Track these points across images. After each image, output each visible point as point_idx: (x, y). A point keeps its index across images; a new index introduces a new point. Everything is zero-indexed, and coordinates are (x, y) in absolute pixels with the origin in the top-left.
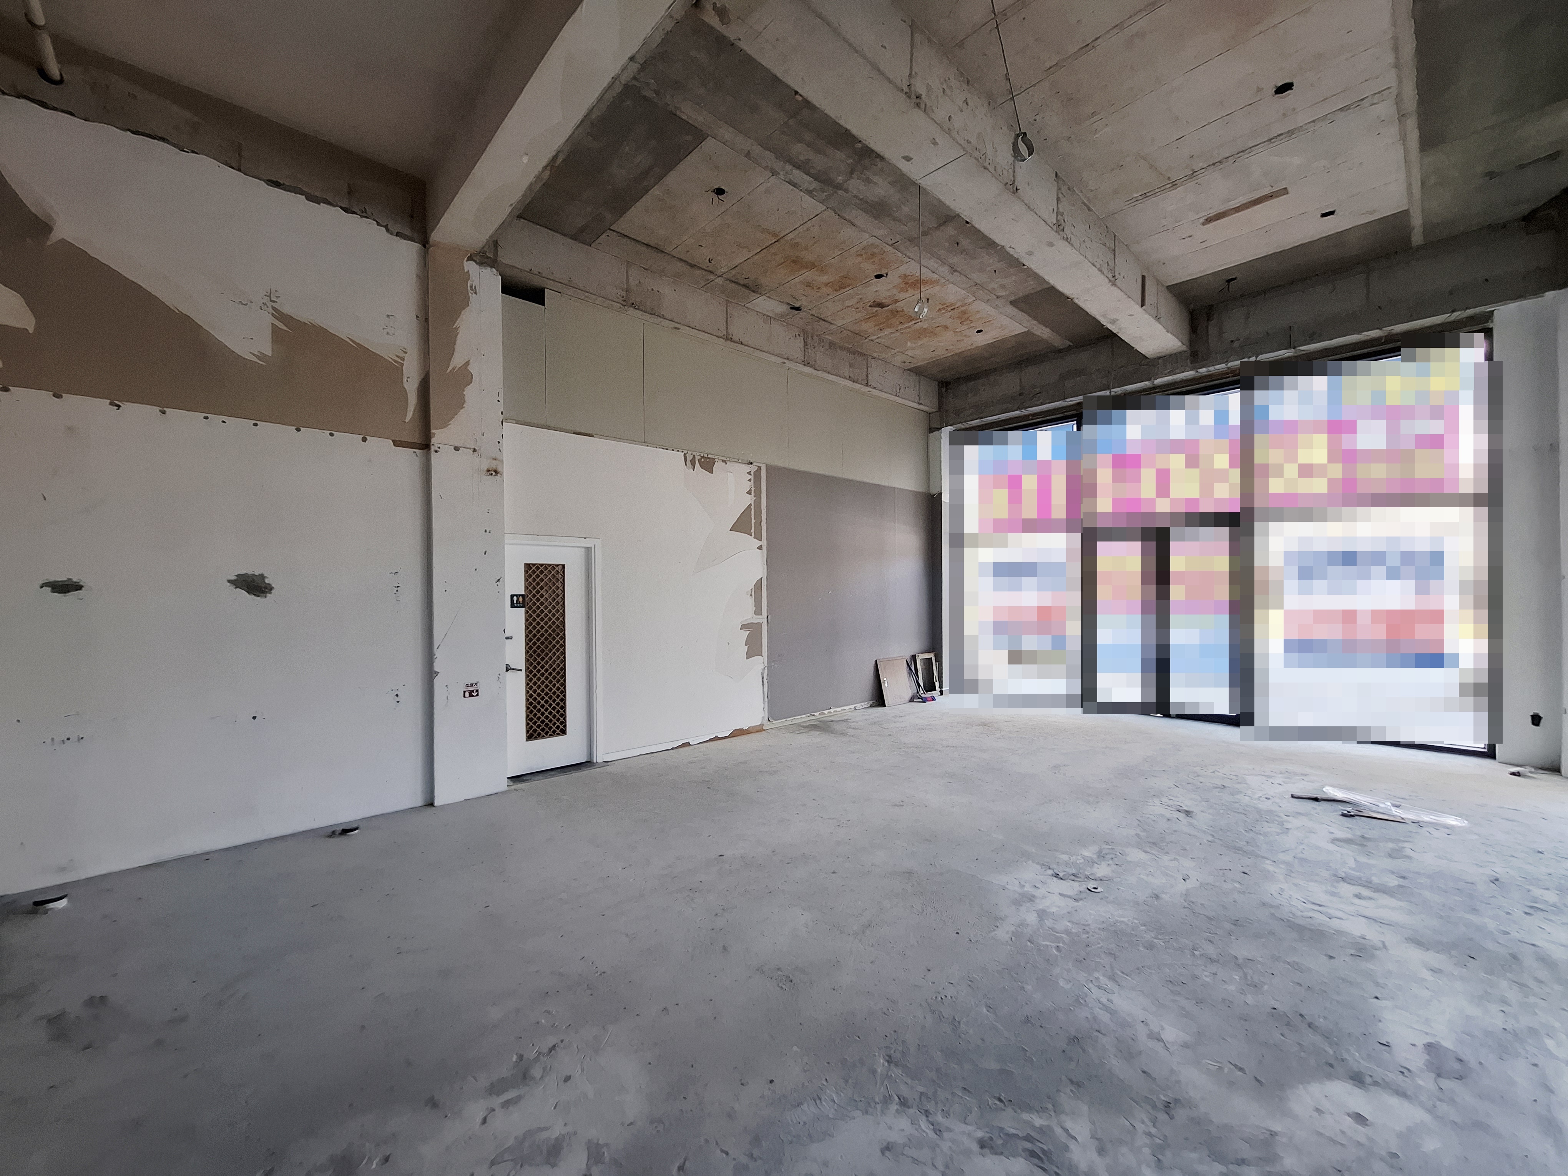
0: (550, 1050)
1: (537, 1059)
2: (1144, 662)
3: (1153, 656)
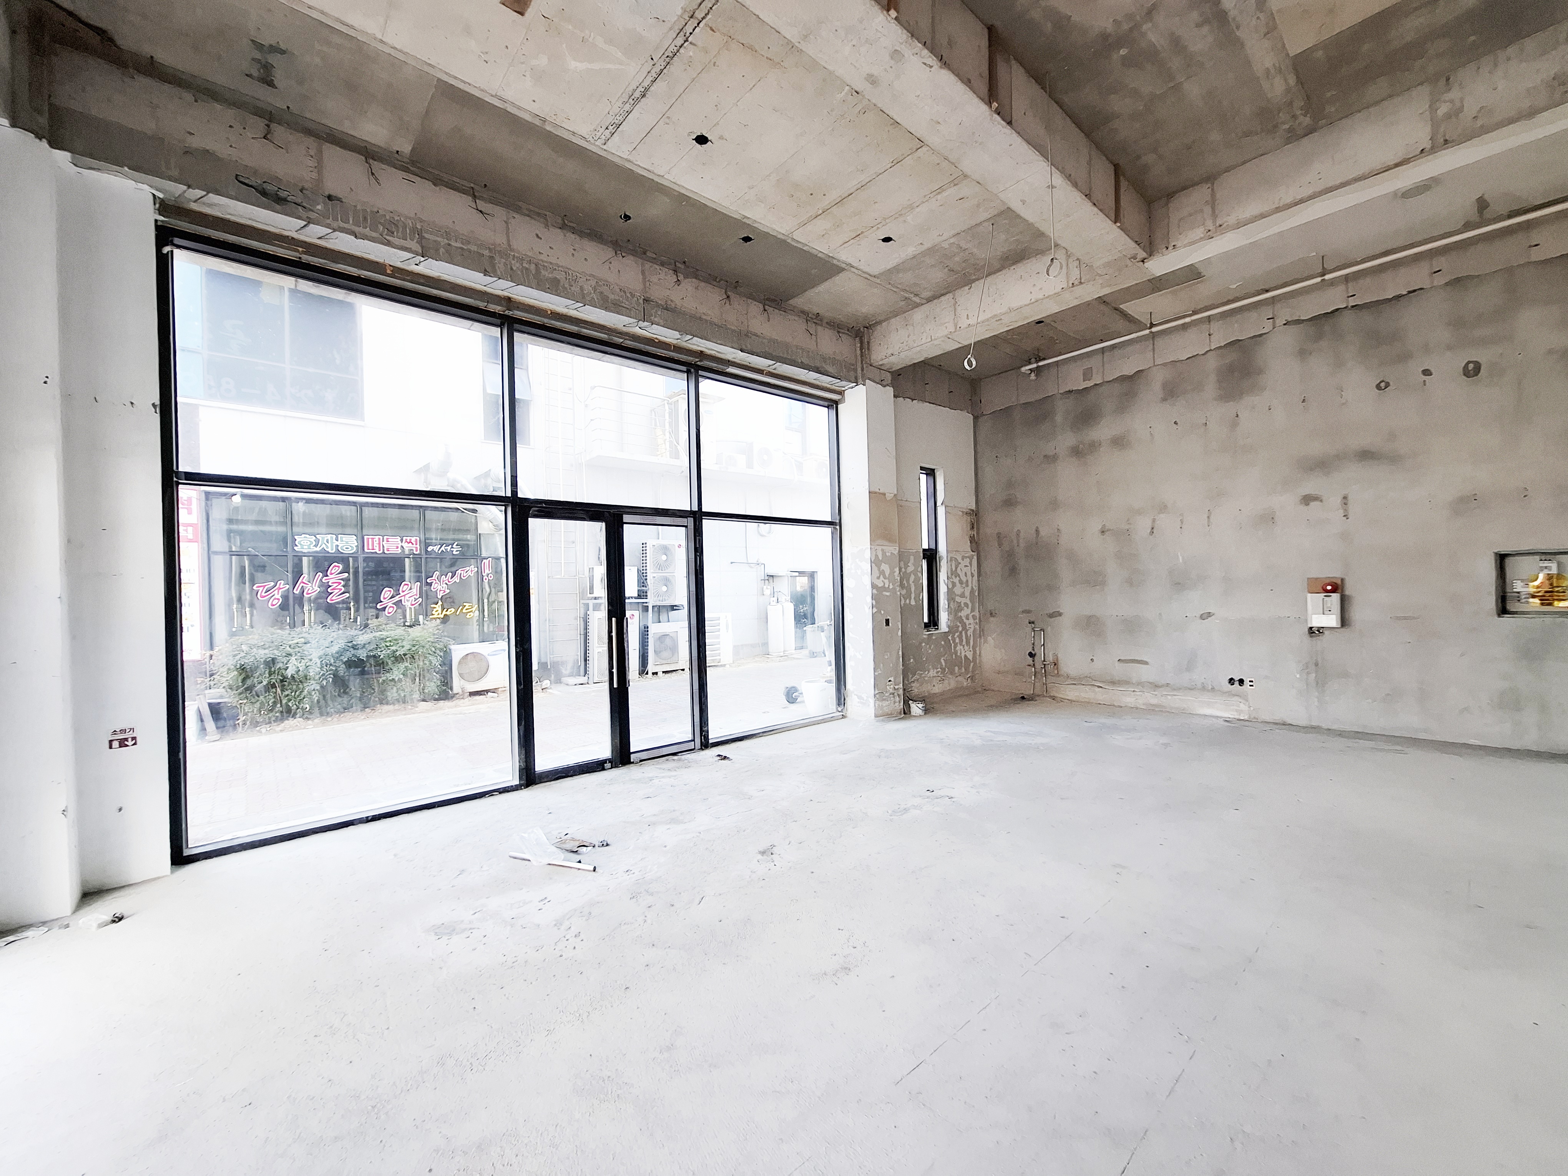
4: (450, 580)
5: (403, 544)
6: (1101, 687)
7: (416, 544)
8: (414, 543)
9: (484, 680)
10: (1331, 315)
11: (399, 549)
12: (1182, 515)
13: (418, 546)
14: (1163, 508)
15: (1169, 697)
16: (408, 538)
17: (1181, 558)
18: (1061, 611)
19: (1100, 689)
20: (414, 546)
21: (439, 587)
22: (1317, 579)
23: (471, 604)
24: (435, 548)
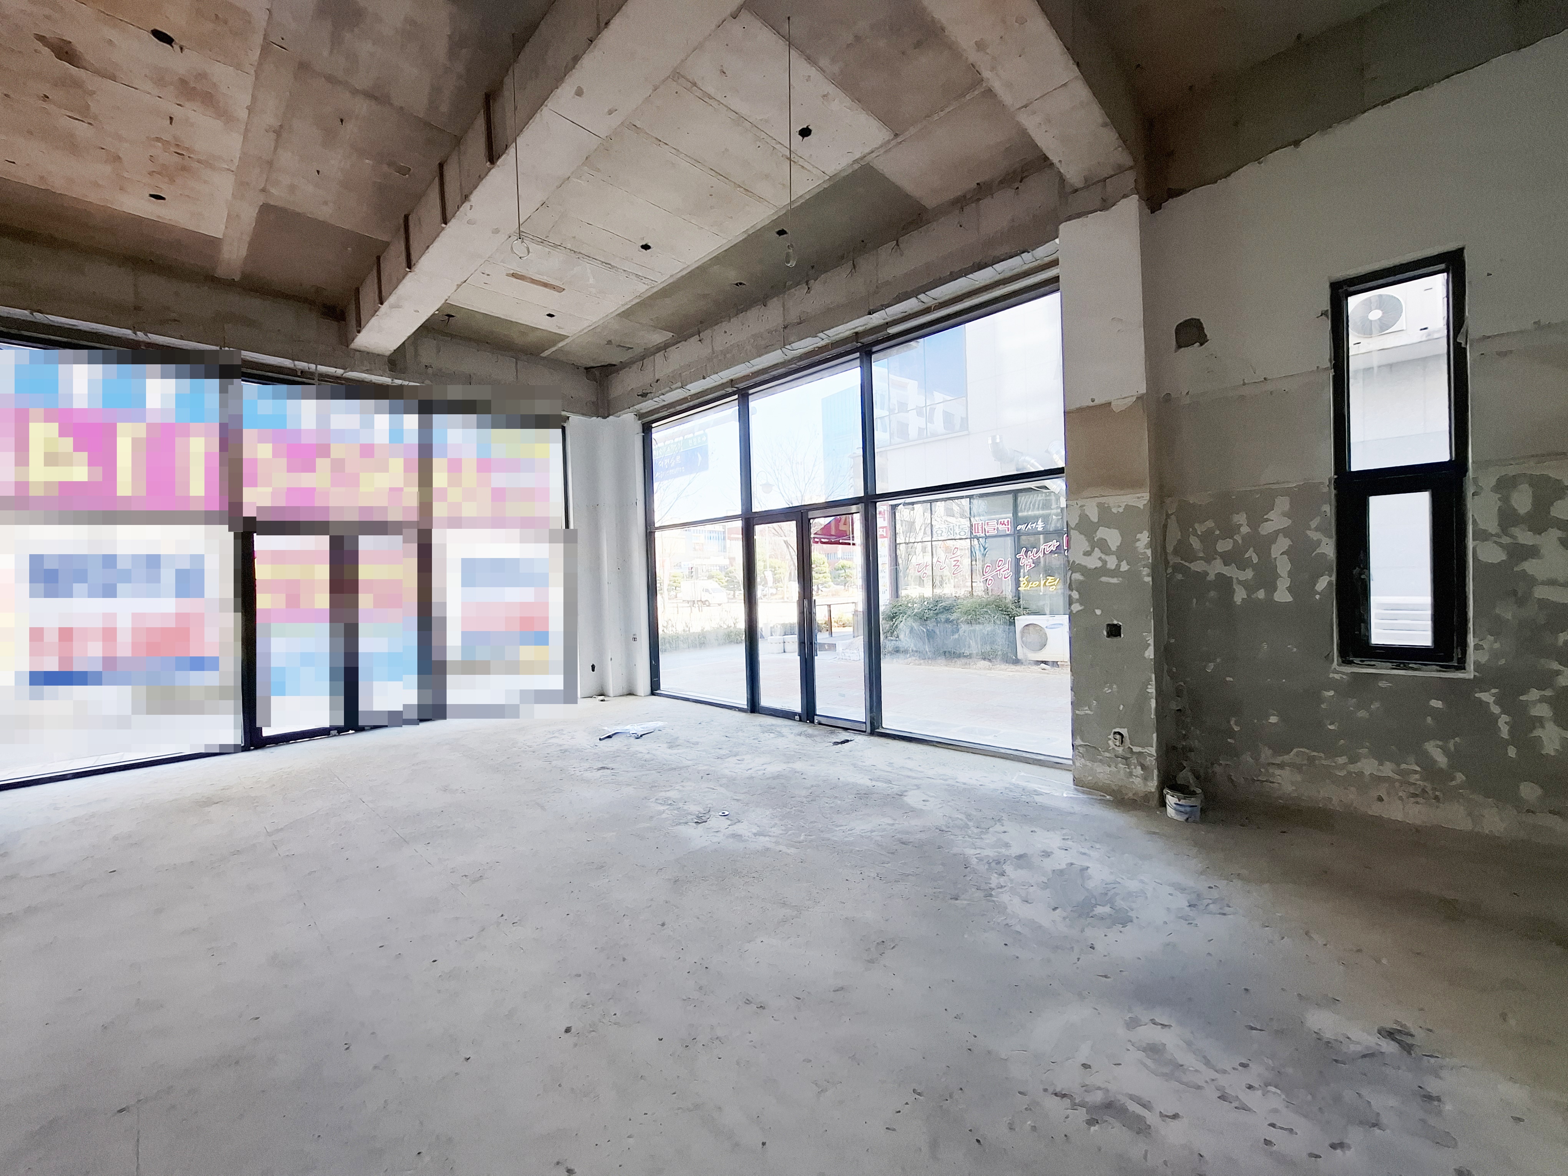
0: (1064, 1096)
1: (1083, 1105)
2: (332, 670)
3: (341, 664)
4: (1035, 555)
5: (999, 526)
7: (1008, 525)
8: (1007, 524)
9: (1044, 651)
11: (996, 531)
13: (1009, 526)
16: (1002, 520)
20: (1007, 526)
21: (1026, 562)
23: (1053, 578)
24: (1023, 526)
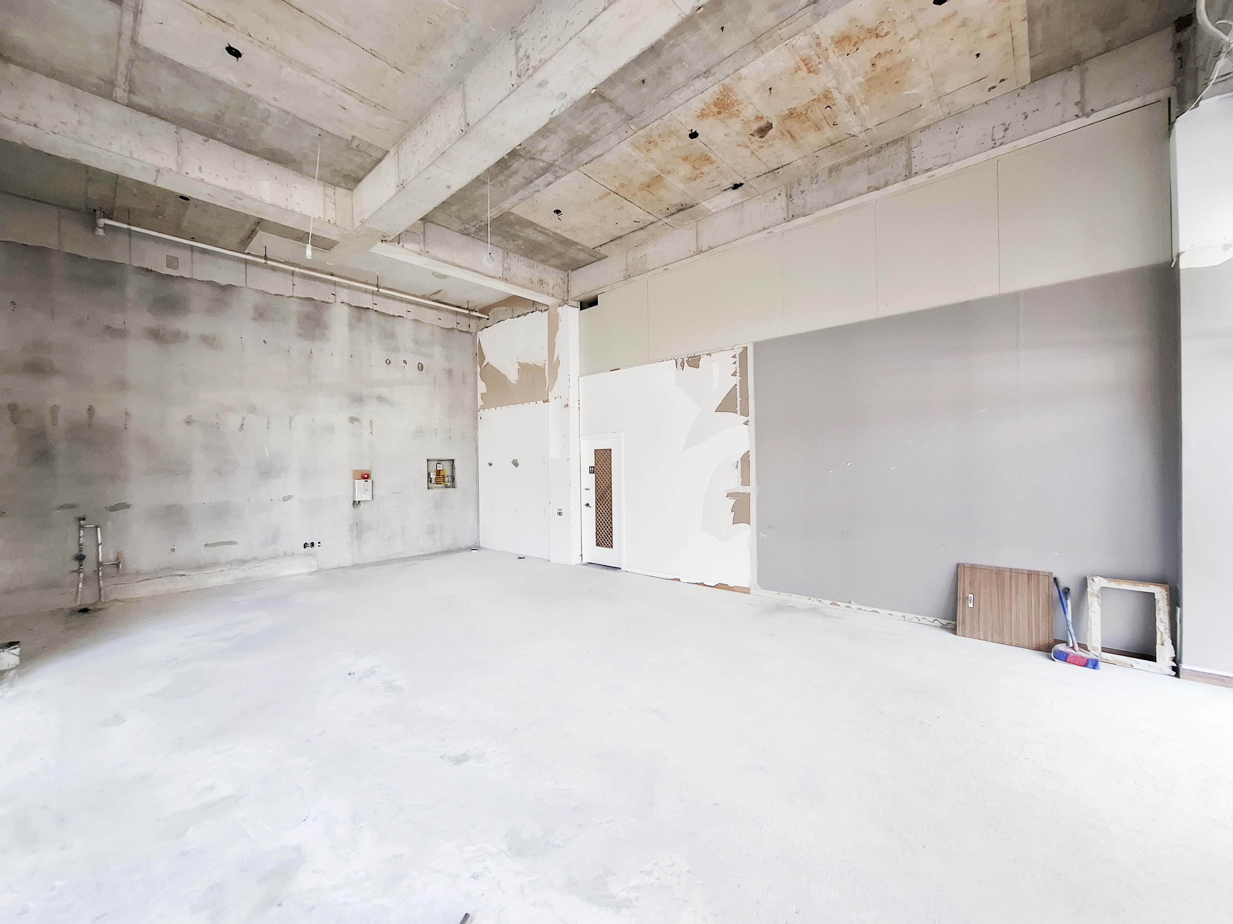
6: (184, 575)
10: (365, 310)
12: (268, 417)
14: (253, 409)
15: (256, 569)
17: (267, 452)
18: (129, 503)
19: (183, 577)
22: (358, 471)
